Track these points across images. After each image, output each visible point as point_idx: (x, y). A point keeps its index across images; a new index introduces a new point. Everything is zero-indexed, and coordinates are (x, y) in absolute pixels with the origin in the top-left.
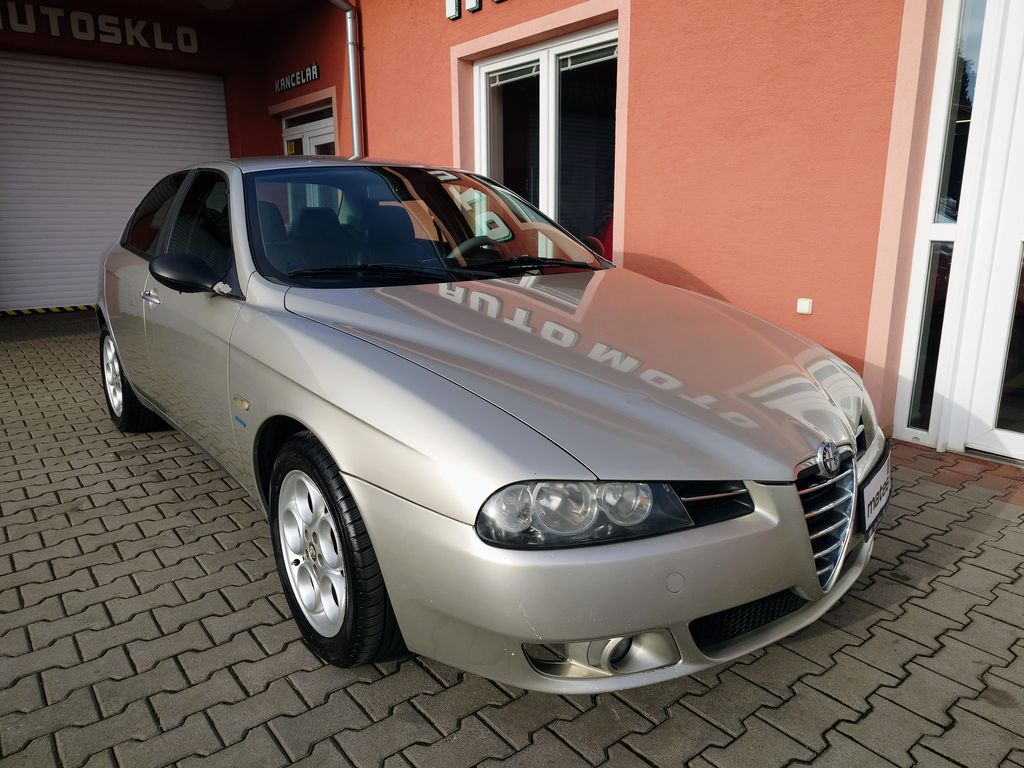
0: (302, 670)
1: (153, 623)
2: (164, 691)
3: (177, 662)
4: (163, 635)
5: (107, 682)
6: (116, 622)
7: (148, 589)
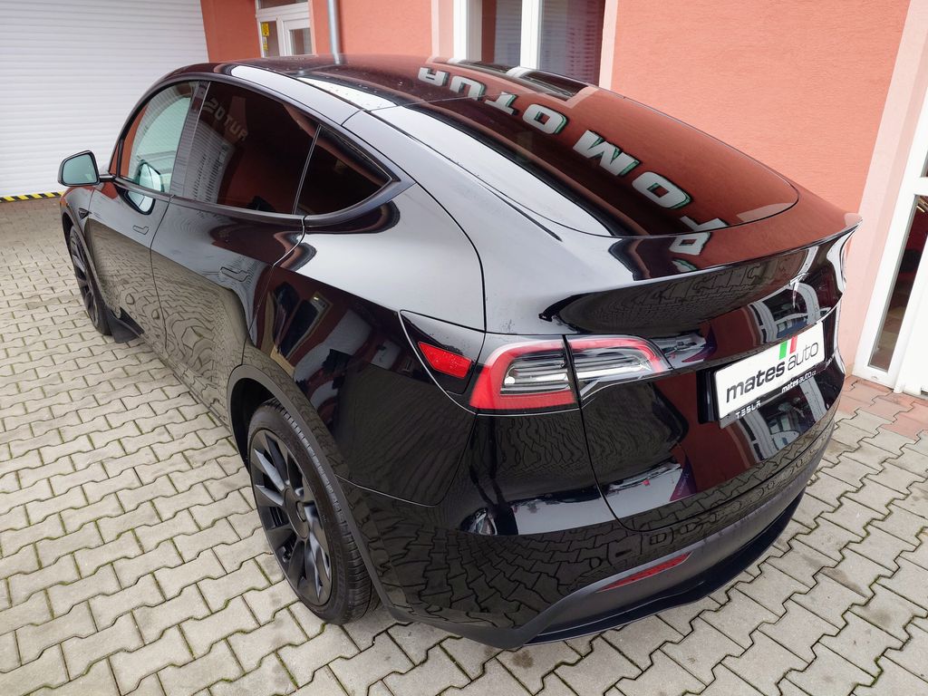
0: (341, 657)
1: (200, 599)
2: (222, 680)
3: (230, 646)
4: (212, 614)
5: (170, 669)
6: (168, 597)
7: (190, 558)
